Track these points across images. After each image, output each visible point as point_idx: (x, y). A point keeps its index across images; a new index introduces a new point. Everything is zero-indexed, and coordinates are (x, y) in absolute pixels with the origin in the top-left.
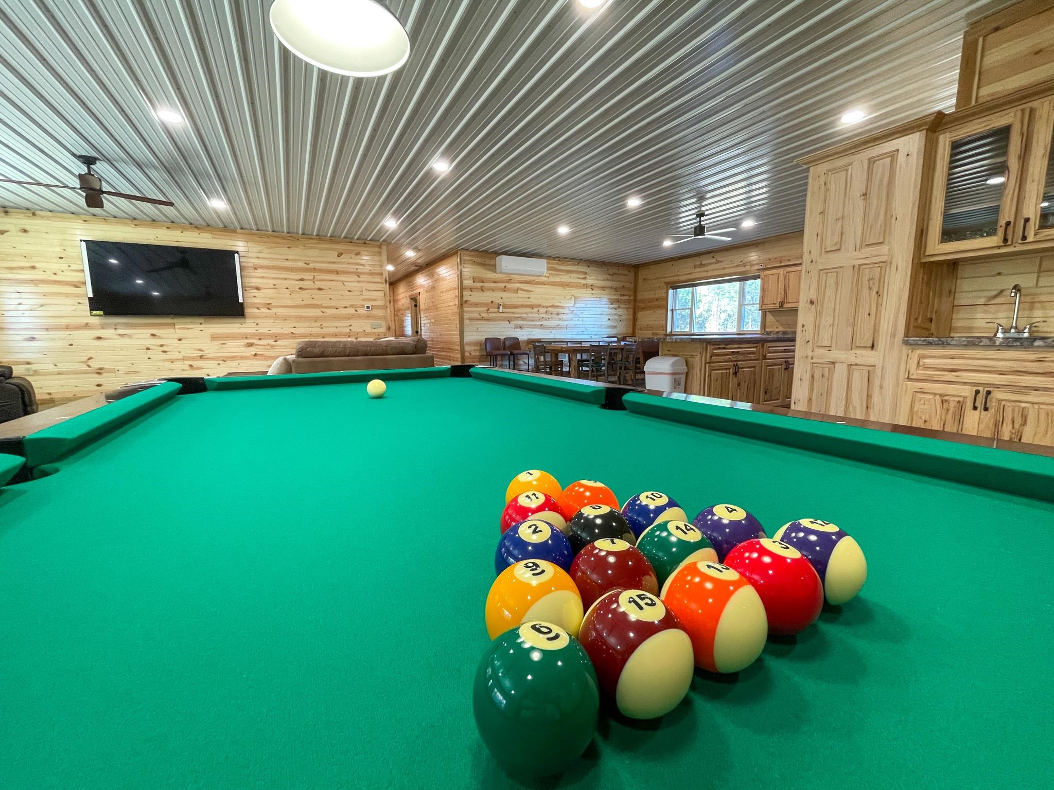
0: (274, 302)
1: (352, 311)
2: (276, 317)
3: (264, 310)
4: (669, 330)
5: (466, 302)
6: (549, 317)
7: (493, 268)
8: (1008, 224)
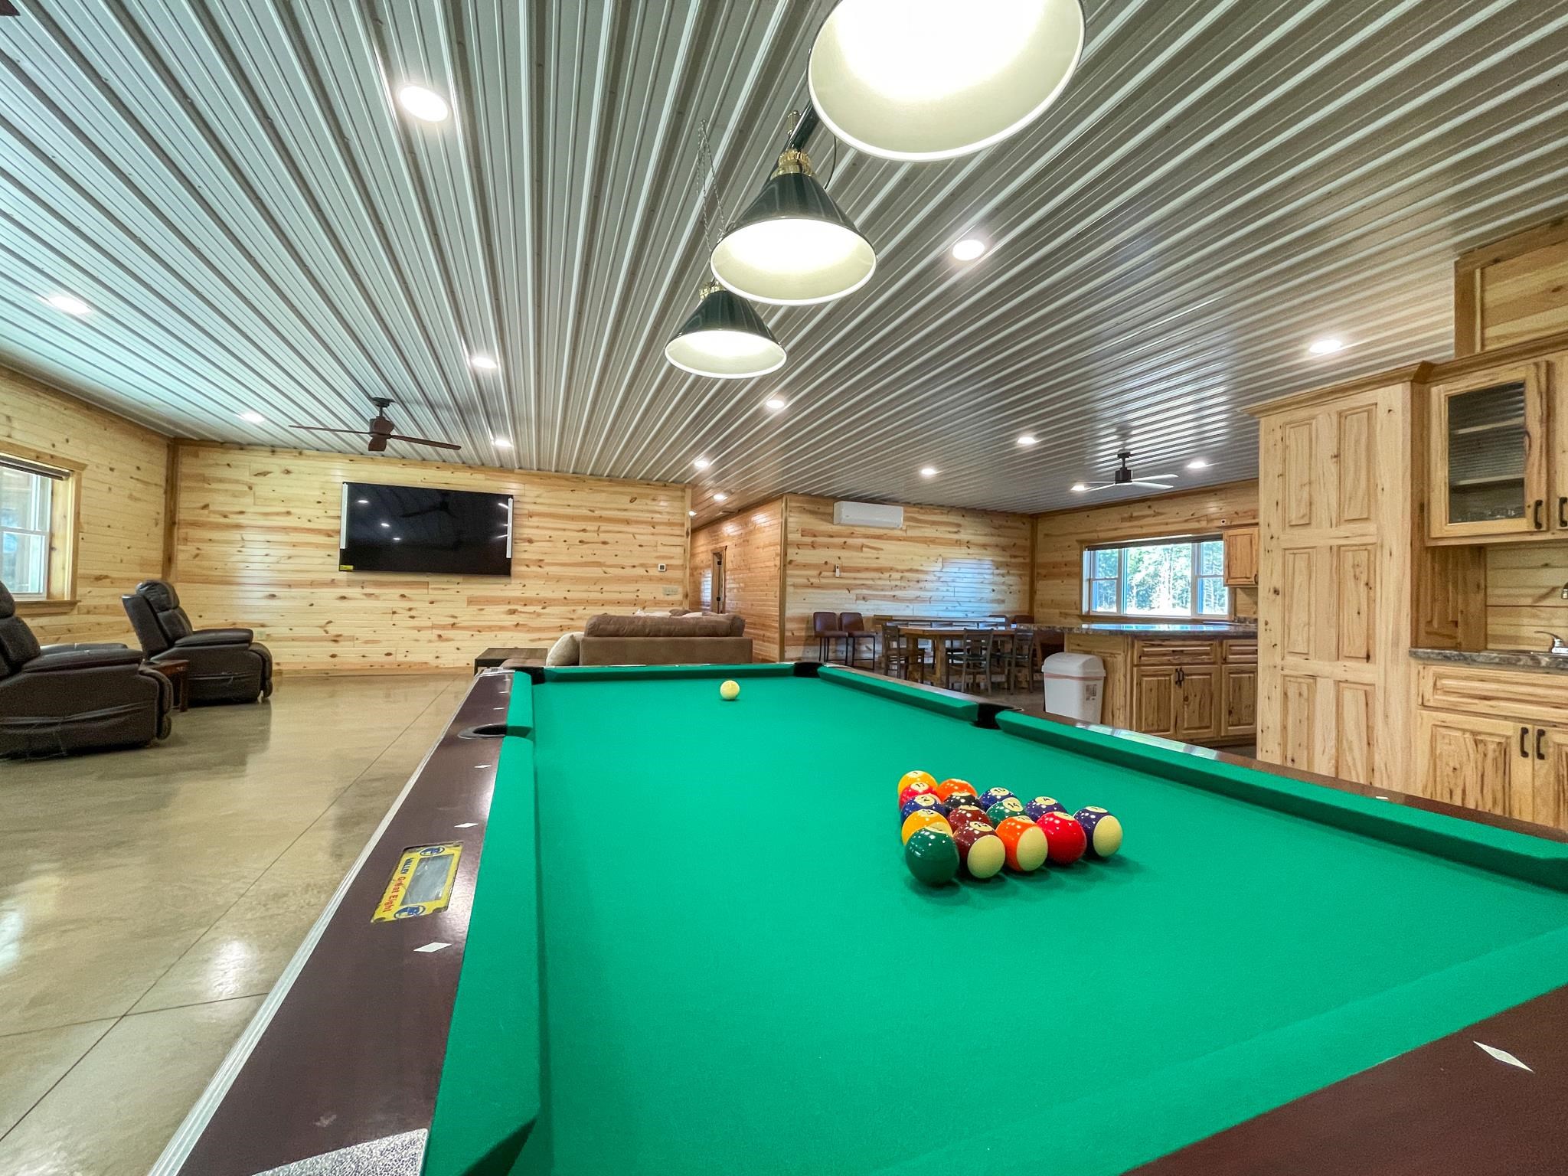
0: (548, 559)
1: (641, 571)
2: (548, 577)
3: (534, 569)
4: (1085, 609)
5: (791, 562)
6: (903, 584)
7: (829, 517)
8: (1539, 503)
